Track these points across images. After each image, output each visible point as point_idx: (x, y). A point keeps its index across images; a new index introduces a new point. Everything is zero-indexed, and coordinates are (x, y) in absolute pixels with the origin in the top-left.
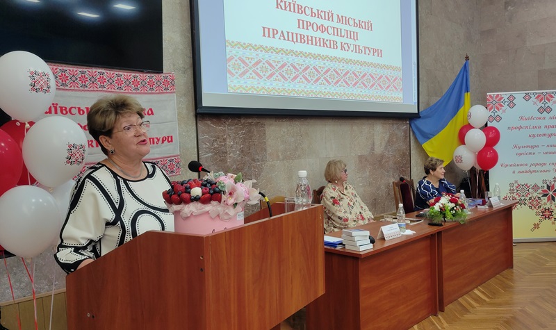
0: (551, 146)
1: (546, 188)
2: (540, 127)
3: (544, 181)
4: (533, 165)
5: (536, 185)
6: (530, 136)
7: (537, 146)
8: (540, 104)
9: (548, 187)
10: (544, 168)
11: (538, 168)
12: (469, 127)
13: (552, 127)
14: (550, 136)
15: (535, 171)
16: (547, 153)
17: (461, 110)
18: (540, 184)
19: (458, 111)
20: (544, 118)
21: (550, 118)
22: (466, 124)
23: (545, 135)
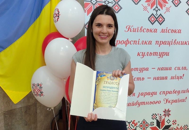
0: (162, 69)
1: (155, 125)
2: (150, 43)
3: (154, 116)
4: (142, 94)
5: (144, 121)
6: (139, 54)
7: (147, 69)
8: (152, 11)
9: (158, 123)
10: (155, 98)
11: (148, 99)
12: (57, 35)
13: (164, 43)
14: (162, 55)
15: (143, 103)
16: (158, 78)
17: (46, 9)
18: (149, 120)
19: (41, 10)
20: (155, 31)
21: (163, 31)
22: (53, 31)
23: (155, 54)
